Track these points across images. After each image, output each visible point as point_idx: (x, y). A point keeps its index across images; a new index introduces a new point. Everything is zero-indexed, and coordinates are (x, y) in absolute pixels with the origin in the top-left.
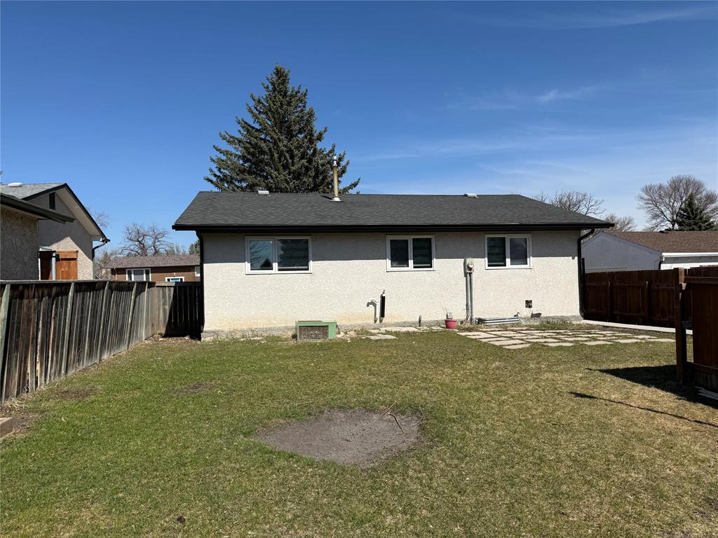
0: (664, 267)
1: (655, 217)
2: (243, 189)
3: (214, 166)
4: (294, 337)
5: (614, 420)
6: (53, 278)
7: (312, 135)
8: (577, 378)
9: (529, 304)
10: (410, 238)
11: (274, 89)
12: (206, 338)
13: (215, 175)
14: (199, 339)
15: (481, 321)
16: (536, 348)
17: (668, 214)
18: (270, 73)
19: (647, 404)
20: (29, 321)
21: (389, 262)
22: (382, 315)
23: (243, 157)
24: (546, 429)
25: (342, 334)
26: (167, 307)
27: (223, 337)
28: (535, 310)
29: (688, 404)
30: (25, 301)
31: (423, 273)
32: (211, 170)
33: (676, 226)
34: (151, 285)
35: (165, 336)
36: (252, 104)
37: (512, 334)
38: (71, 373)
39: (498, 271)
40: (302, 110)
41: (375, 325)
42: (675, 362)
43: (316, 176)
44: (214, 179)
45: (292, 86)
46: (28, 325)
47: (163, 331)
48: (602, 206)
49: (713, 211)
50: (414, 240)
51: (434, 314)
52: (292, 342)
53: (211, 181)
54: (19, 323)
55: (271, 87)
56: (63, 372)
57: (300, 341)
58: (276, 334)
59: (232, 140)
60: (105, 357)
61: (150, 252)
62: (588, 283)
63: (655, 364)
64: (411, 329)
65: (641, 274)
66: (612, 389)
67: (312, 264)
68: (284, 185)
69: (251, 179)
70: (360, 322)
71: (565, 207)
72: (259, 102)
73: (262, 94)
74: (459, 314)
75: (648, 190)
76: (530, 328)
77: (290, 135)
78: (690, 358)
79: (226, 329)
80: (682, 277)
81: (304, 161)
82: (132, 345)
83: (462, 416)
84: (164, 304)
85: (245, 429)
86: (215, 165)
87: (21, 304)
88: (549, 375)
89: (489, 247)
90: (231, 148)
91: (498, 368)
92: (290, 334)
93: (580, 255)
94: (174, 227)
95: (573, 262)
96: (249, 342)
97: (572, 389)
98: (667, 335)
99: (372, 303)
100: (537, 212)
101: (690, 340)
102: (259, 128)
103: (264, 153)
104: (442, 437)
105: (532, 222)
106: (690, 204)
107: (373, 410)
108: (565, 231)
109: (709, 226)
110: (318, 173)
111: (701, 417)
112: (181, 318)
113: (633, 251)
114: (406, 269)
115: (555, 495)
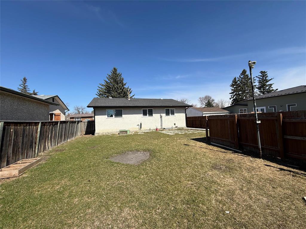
0: (204, 115)
1: (202, 104)
2: (105, 97)
4: (119, 134)
5: (193, 150)
6: (54, 120)
7: (123, 84)
8: (185, 141)
9: (175, 124)
10: (147, 109)
11: (113, 73)
12: (96, 135)
14: (94, 135)
15: (164, 129)
16: (177, 134)
17: (204, 103)
18: (112, 69)
19: (200, 146)
20: (47, 131)
21: (142, 115)
22: (141, 128)
23: (105, 89)
24: (178, 153)
25: (131, 133)
26: (86, 127)
27: (100, 134)
28: (176, 126)
29: (208, 146)
31: (151, 118)
32: (97, 92)
33: (206, 106)
34: (81, 121)
35: (85, 134)
36: (108, 76)
37: (171, 131)
38: (59, 145)
39: (168, 117)
40: (120, 78)
41: (139, 130)
42: (206, 137)
44: (98, 94)
45: (118, 72)
46: (46, 133)
47: (84, 133)
49: (214, 103)
51: (153, 128)
52: (118, 135)
53: (97, 95)
54: (44, 132)
55: (112, 72)
56: (56, 145)
57: (120, 135)
58: (114, 133)
59: (102, 85)
60: (68, 140)
61: (81, 113)
62: (188, 119)
63: (202, 137)
64: (148, 131)
66: (193, 143)
67: (123, 115)
68: (116, 96)
69: (107, 94)
70: (135, 130)
71: (182, 102)
72: (110, 76)
73: (110, 74)
74: (159, 127)
75: (200, 98)
76: (175, 130)
77: (117, 84)
78: (209, 136)
79: (101, 132)
80: (207, 118)
81: (121, 90)
82: (76, 137)
83: (159, 151)
84: (85, 126)
85: (106, 157)
86: (99, 91)
87: (44, 127)
88: (179, 141)
89: (166, 111)
90: (102, 87)
91: (168, 139)
92: (118, 133)
93: (186, 113)
94: (87, 107)
95: (184, 114)
96: (107, 135)
97: (184, 143)
98: (204, 130)
99: (138, 125)
100: (176, 103)
101: (209, 131)
102: (110, 82)
103: (111, 88)
104: (155, 156)
105: (175, 105)
106: (209, 101)
107: (138, 151)
108: (182, 107)
109: (213, 106)
110: (124, 93)
111: (211, 148)
112: (89, 130)
113: (197, 112)
114: (146, 116)
115: (180, 168)
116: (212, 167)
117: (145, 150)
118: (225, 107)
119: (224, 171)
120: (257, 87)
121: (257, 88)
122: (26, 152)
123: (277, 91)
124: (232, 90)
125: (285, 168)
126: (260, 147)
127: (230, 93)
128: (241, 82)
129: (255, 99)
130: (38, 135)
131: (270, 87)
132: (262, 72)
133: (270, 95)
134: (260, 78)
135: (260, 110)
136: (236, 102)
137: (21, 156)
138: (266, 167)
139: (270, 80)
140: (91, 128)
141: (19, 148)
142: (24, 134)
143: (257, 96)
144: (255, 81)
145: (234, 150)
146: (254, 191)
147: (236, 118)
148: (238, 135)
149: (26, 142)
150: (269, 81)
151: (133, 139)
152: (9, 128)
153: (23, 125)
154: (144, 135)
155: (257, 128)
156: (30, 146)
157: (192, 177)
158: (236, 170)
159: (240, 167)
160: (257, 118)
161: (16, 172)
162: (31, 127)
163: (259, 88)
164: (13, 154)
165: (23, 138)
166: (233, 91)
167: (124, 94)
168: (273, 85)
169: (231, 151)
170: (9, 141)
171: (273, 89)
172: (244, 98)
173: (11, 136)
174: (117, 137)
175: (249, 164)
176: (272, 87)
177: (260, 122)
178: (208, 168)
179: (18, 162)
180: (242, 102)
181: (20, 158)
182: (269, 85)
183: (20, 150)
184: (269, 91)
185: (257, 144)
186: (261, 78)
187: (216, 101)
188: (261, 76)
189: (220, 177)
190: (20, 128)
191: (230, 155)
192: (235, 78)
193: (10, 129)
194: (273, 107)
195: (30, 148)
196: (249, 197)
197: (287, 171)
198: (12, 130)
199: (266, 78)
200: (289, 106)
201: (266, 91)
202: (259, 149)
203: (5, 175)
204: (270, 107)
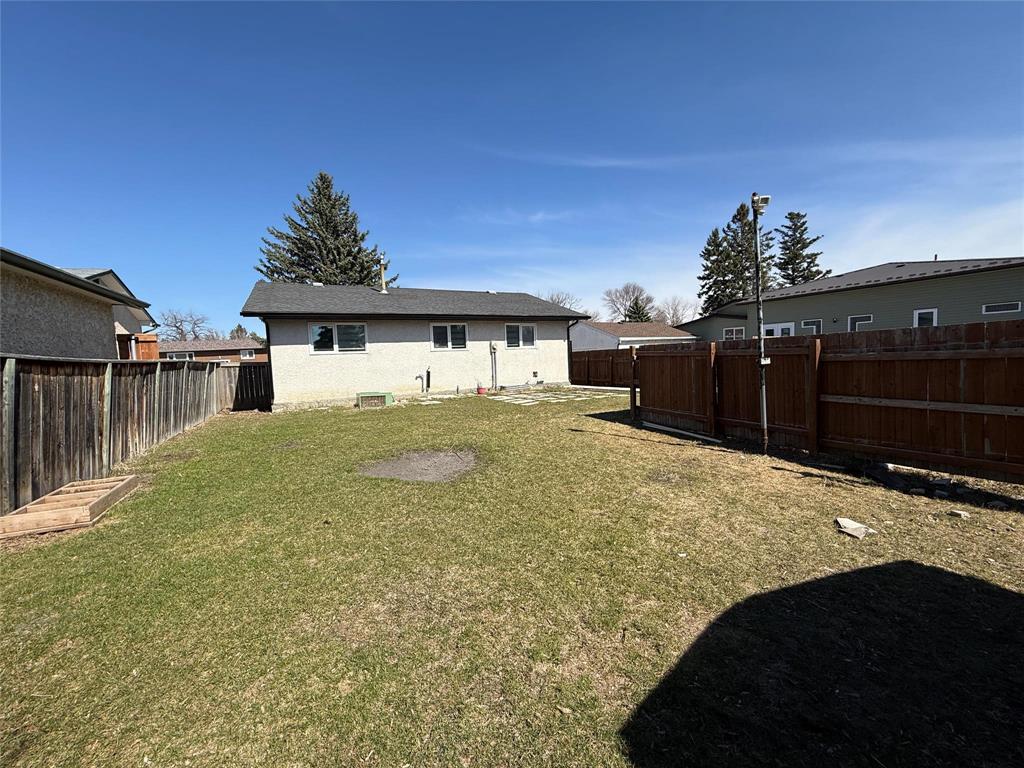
0: (621, 347)
1: (615, 312)
2: (293, 280)
3: (264, 258)
4: (356, 406)
5: (596, 442)
6: (134, 357)
7: (356, 236)
8: (570, 420)
9: (535, 374)
10: (448, 325)
11: (320, 193)
12: (276, 410)
13: (265, 266)
14: (271, 411)
15: (502, 388)
16: (543, 404)
17: (622, 310)
18: (315, 178)
19: (614, 432)
20: (127, 395)
21: (432, 343)
22: (428, 386)
23: (291, 252)
24: (556, 450)
25: (396, 402)
26: (234, 386)
27: (292, 408)
28: (539, 379)
29: (637, 431)
30: (123, 378)
31: (459, 353)
32: (261, 261)
33: (628, 319)
34: (218, 365)
35: (234, 410)
36: (299, 204)
37: (525, 396)
38: (162, 441)
39: (514, 350)
40: (346, 214)
41: (423, 394)
42: (629, 408)
43: (361, 271)
44: (264, 269)
45: (335, 191)
46: (127, 400)
47: (231, 406)
48: (581, 303)
49: (650, 309)
50: (452, 326)
51: (468, 385)
52: (356, 410)
53: (262, 271)
54: (119, 398)
55: (316, 191)
56: (155, 440)
57: (362, 409)
58: (343, 403)
59: (280, 236)
60: (187, 428)
61: (190, 337)
62: (573, 357)
63: (618, 410)
64: (452, 396)
65: (607, 352)
66: (593, 425)
67: (367, 345)
68: (333, 279)
69: (301, 271)
70: (410, 392)
71: (554, 304)
72: (305, 203)
73: (308, 196)
74: (487, 384)
75: (609, 294)
76: (537, 391)
77: (336, 234)
78: (638, 403)
79: (295, 402)
80: (634, 352)
81: (350, 258)
82: (207, 418)
83: (502, 448)
84: (230, 382)
86: (265, 256)
87: (120, 380)
88: (554, 420)
89: (508, 332)
90: (279, 242)
91: (520, 418)
92: (352, 403)
93: (568, 338)
94: (241, 314)
95: (564, 344)
96: (317, 411)
97: (569, 427)
98: (624, 392)
99: (420, 377)
100: (540, 307)
101: (638, 395)
102: (306, 226)
103: (313, 249)
104: (493, 461)
105: (537, 314)
106: (636, 304)
107: (440, 450)
108: (559, 321)
109: (648, 319)
110: (363, 268)
111: (644, 436)
112: (247, 394)
113: (601, 336)
114: (446, 349)
115: (567, 483)
116: (648, 477)
117: (458, 448)
118: (684, 321)
119: (677, 484)
120: (778, 261)
121: (775, 265)
122: (77, 457)
123: (830, 276)
124: (707, 268)
125: (815, 471)
126: (766, 427)
127: (699, 278)
128: (731, 245)
129: (760, 299)
130: (105, 405)
131: (810, 263)
132: (792, 217)
133: (808, 288)
134: (787, 235)
135: (780, 331)
136: (717, 306)
137: (65, 471)
138: (774, 471)
139: (814, 240)
140: (255, 388)
141: (59, 446)
142: (68, 400)
143: (774, 290)
144: (771, 243)
145: (703, 440)
146: (741, 518)
147: (713, 351)
148: (715, 399)
149: (76, 427)
150: (810, 243)
151: (410, 418)
152: (28, 381)
153: (62, 372)
154: (444, 409)
155: (761, 375)
156: (88, 440)
157: (601, 501)
158: (705, 480)
159: (714, 475)
160: (763, 350)
161: (81, 514)
162: (84, 377)
163: (782, 266)
164: (45, 462)
165: (67, 415)
166: (707, 272)
167: (363, 272)
168: (818, 257)
169: (695, 442)
170: (33, 422)
171: (820, 268)
172: (740, 295)
173: (35, 407)
174: (356, 415)
175: (736, 468)
176: (816, 262)
177: (767, 361)
178: (638, 481)
179: (62, 489)
180: (732, 309)
181: (66, 478)
182: (808, 256)
183: (63, 451)
184: (808, 277)
185: (759, 419)
186: (790, 233)
187: (656, 303)
188: (790, 228)
189: (667, 497)
190: (57, 380)
191: (693, 451)
192: (716, 230)
193: (30, 384)
194: (813, 323)
195: (88, 448)
196: (730, 528)
197: (817, 476)
198: (36, 387)
199: (802, 234)
200: (854, 321)
201: (800, 276)
202: (763, 430)
203: (46, 523)
204: (806, 324)
